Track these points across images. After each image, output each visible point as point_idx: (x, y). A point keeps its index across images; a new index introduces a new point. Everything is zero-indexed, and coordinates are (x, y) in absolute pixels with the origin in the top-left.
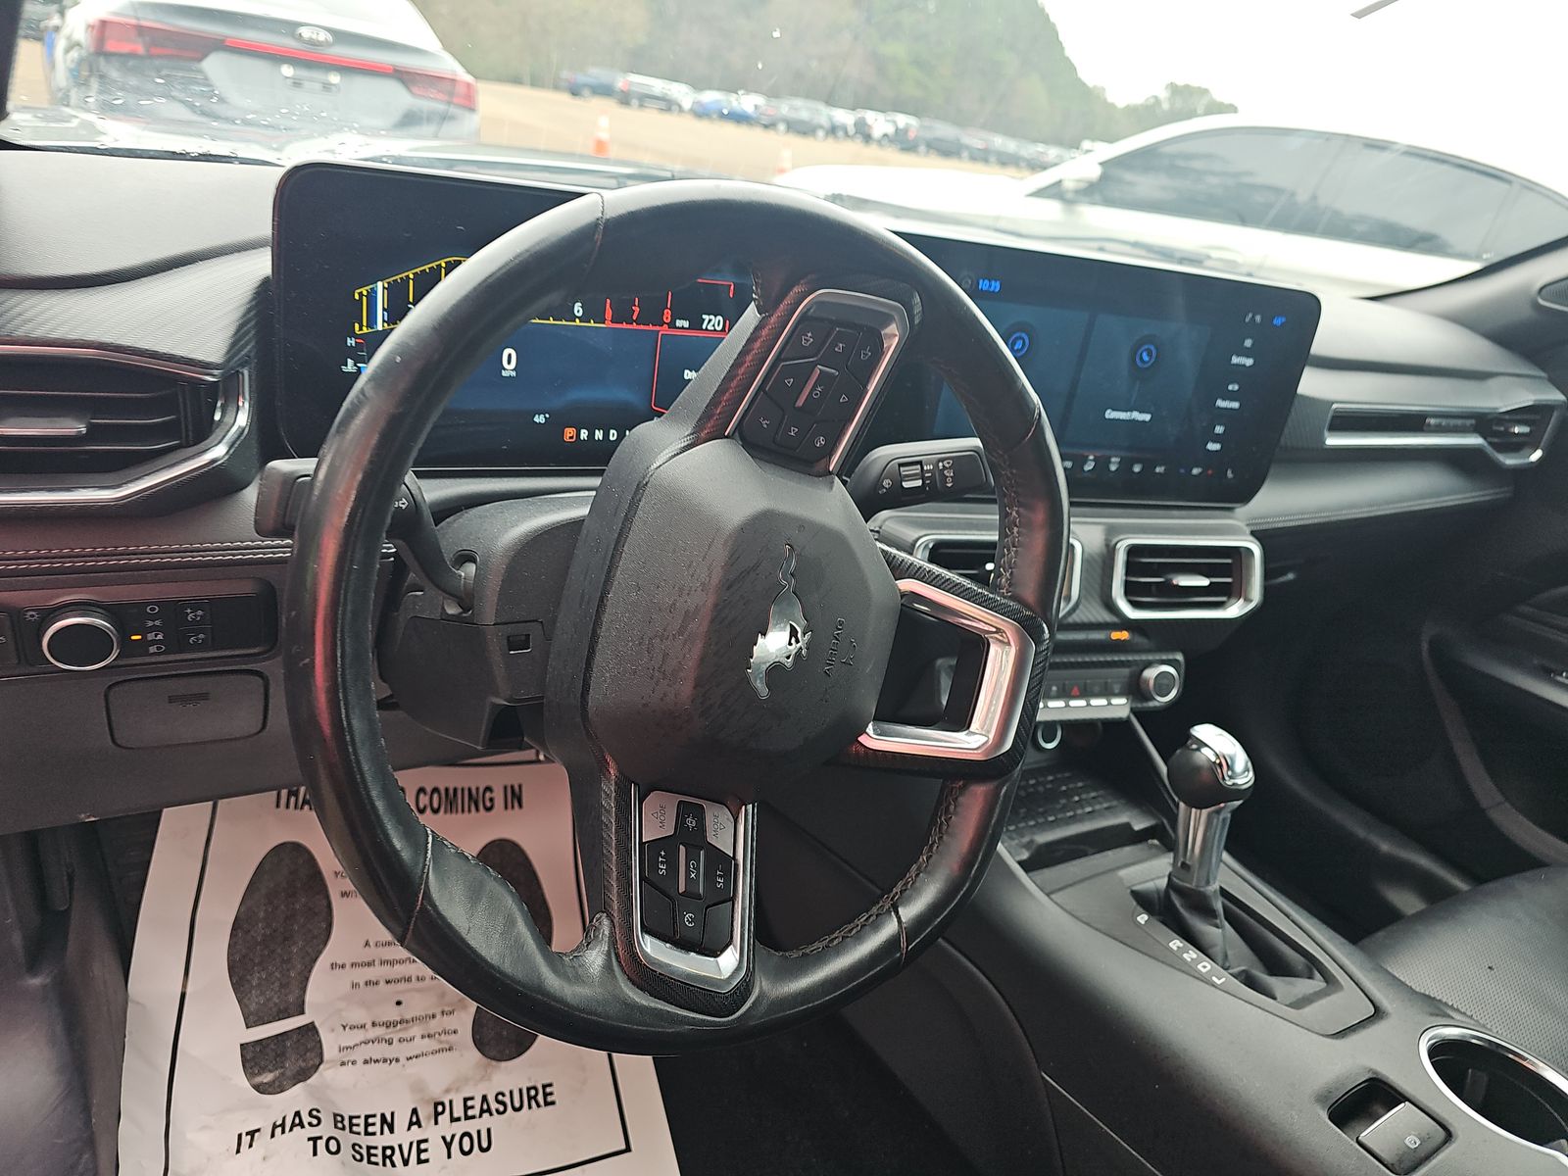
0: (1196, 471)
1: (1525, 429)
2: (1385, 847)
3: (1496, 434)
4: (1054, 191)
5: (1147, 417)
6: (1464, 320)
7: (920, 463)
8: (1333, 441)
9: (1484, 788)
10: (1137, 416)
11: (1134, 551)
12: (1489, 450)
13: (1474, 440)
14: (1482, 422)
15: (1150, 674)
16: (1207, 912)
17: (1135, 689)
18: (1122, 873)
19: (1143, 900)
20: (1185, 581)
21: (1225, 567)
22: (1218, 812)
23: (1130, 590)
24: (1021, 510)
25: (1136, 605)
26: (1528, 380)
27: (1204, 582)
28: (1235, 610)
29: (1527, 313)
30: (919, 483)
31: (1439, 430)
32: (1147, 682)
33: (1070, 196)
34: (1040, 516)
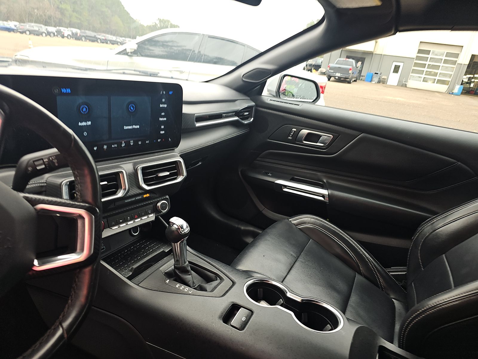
0: (159, 140)
1: (247, 113)
2: (242, 228)
3: (241, 116)
4: (124, 52)
5: (138, 127)
6: (229, 86)
7: (42, 159)
8: (198, 125)
9: (261, 207)
10: (134, 127)
11: (143, 169)
12: (240, 120)
13: (236, 118)
14: (237, 113)
15: (159, 204)
16: (186, 272)
17: (155, 210)
18: (161, 269)
19: (169, 275)
20: (161, 174)
21: (174, 167)
22: (182, 242)
23: (146, 181)
24: (79, 171)
25: (148, 185)
26: (245, 100)
27: (168, 173)
28: (180, 179)
29: (241, 83)
30: (43, 166)
31: (227, 117)
32: (158, 207)
33: (129, 54)
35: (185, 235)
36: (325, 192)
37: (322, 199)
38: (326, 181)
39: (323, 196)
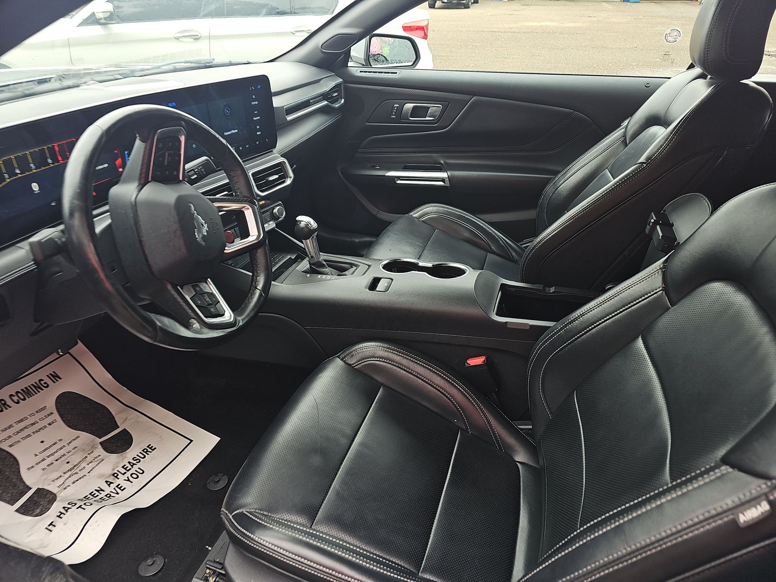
0: (257, 143)
1: (336, 94)
2: (357, 240)
3: (330, 98)
5: (237, 131)
6: (305, 61)
7: (193, 170)
8: (289, 118)
9: (373, 210)
10: (233, 131)
11: (253, 175)
12: (330, 104)
13: (325, 103)
14: (325, 96)
15: (275, 211)
16: (323, 266)
17: (274, 217)
18: (297, 269)
19: (305, 272)
20: (272, 178)
21: (279, 168)
22: (313, 238)
23: (258, 188)
25: (262, 191)
26: (330, 77)
27: (277, 176)
28: (288, 182)
29: (321, 55)
30: (196, 176)
31: (315, 103)
32: (275, 213)
34: (239, 172)
35: (314, 230)
36: (444, 175)
37: (441, 183)
38: (444, 162)
39: (443, 180)
